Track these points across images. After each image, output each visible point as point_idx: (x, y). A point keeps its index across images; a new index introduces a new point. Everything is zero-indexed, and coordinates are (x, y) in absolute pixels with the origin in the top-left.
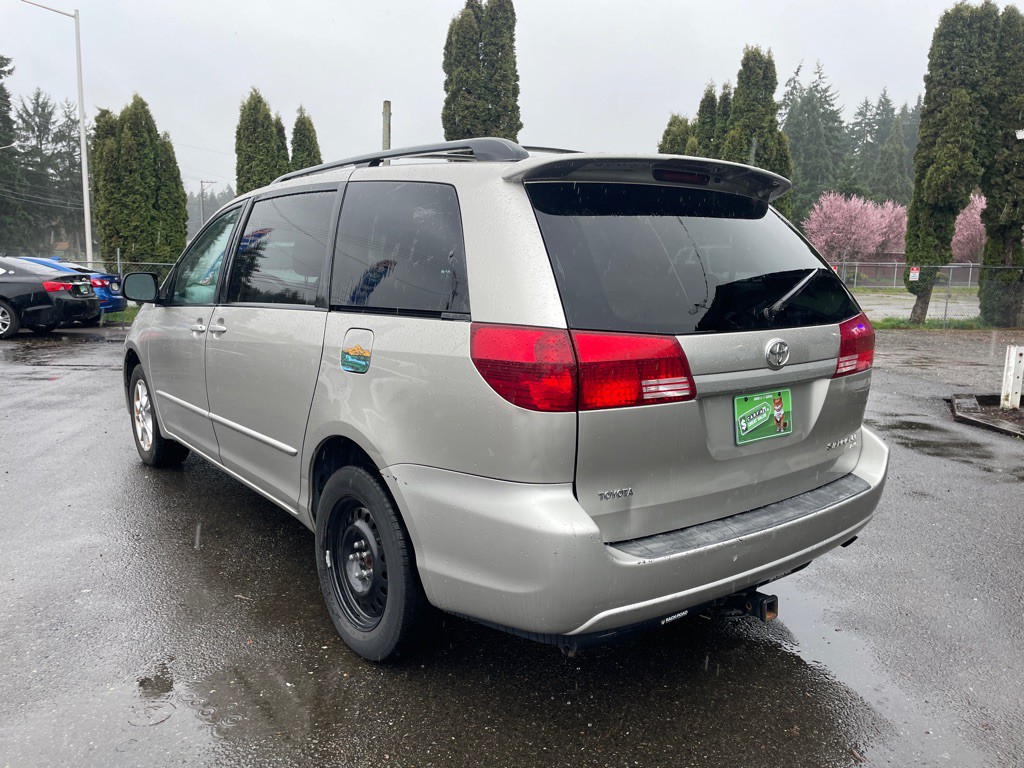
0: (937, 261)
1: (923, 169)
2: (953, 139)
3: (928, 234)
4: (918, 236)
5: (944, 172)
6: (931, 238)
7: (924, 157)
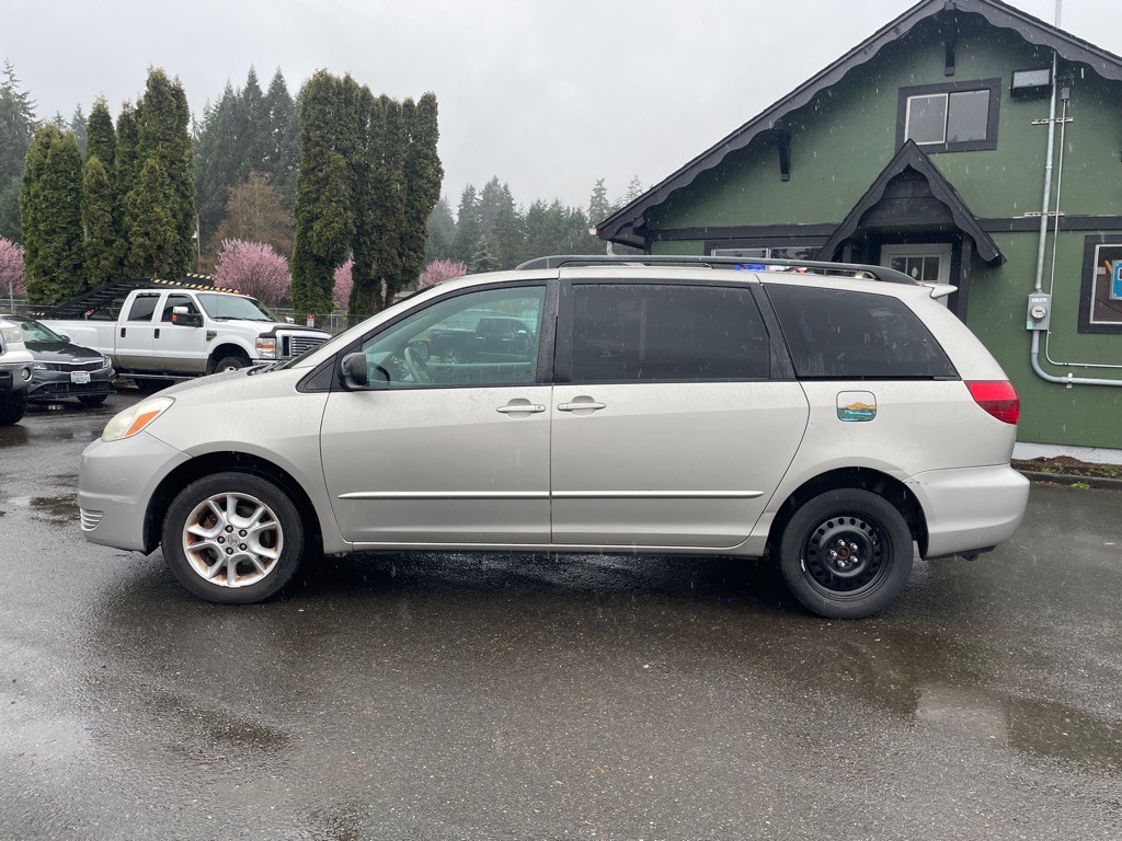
0: (324, 311)
1: (308, 224)
2: (336, 199)
3: (315, 285)
4: (305, 286)
5: (333, 228)
6: (318, 289)
7: (309, 212)
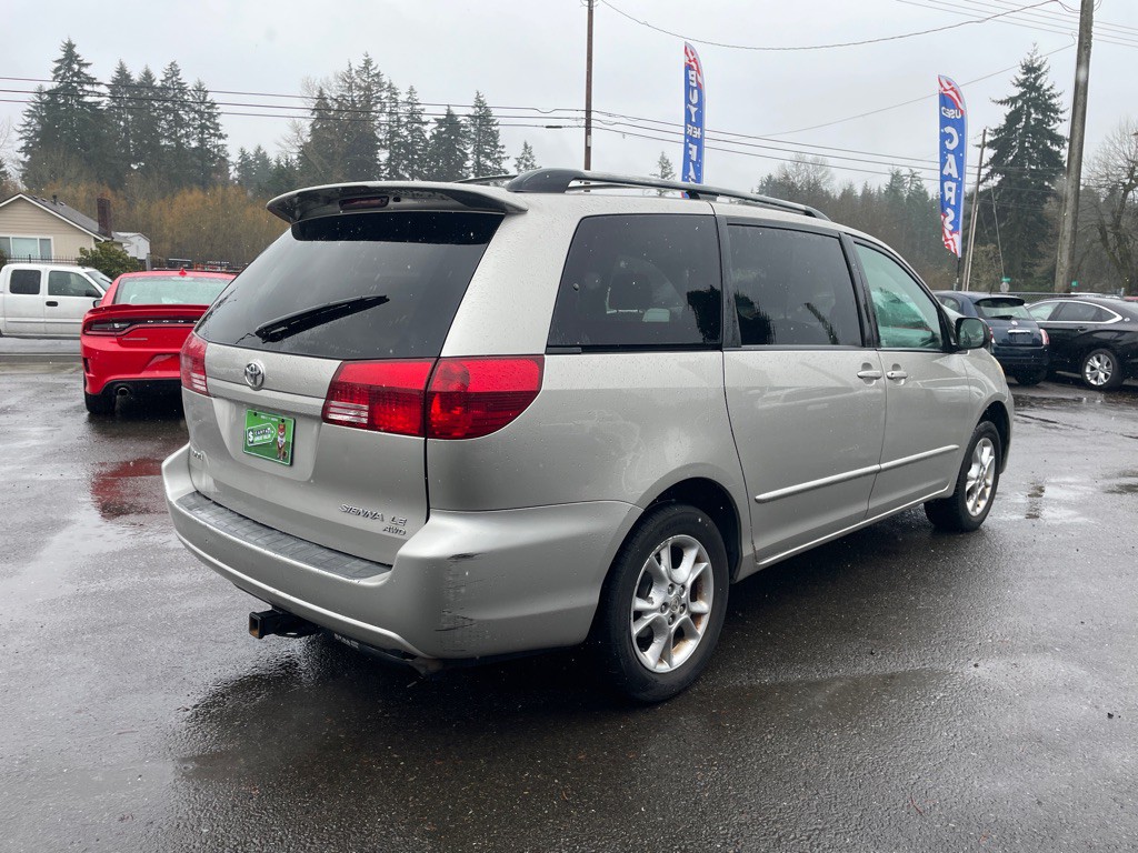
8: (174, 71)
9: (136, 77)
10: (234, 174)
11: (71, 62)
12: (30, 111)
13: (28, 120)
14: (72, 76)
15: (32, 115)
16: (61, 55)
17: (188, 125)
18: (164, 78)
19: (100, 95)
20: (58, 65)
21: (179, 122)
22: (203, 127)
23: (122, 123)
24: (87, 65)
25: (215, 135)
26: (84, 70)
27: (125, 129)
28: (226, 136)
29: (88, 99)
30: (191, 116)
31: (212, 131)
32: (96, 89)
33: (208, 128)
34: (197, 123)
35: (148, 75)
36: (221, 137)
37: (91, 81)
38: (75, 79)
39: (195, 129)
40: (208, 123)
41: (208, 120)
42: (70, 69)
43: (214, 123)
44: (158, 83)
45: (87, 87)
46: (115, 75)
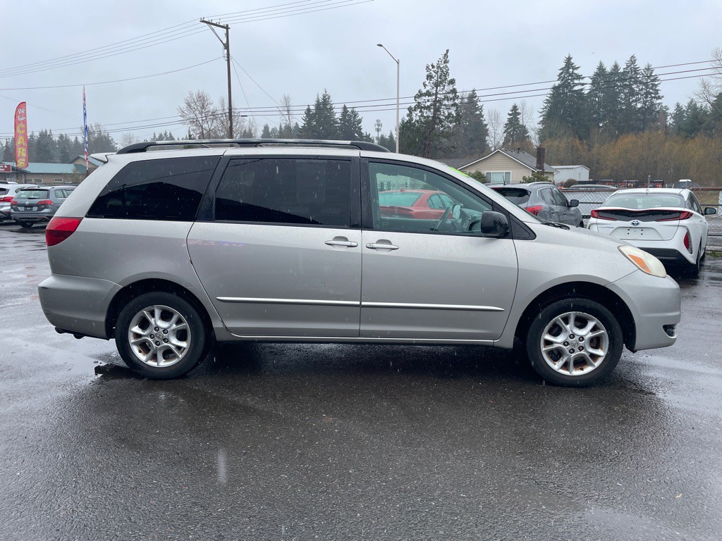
8: (633, 60)
9: (609, 69)
10: (670, 121)
11: (569, 68)
12: (547, 100)
13: (546, 105)
14: (568, 76)
15: (548, 101)
16: (563, 65)
17: (638, 94)
18: (625, 67)
19: (583, 84)
20: (561, 71)
21: (632, 93)
22: (648, 93)
23: (597, 99)
24: (577, 68)
25: (654, 97)
26: (576, 72)
27: (599, 102)
28: (663, 97)
29: (576, 88)
30: (640, 88)
31: (653, 95)
32: (581, 81)
33: (651, 93)
34: (644, 91)
35: (616, 67)
36: (659, 98)
37: (579, 77)
38: (570, 78)
39: (642, 95)
40: (651, 91)
41: (652, 88)
42: (568, 72)
43: (655, 90)
44: (621, 70)
45: (576, 81)
46: (596, 70)
